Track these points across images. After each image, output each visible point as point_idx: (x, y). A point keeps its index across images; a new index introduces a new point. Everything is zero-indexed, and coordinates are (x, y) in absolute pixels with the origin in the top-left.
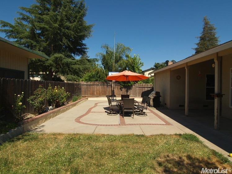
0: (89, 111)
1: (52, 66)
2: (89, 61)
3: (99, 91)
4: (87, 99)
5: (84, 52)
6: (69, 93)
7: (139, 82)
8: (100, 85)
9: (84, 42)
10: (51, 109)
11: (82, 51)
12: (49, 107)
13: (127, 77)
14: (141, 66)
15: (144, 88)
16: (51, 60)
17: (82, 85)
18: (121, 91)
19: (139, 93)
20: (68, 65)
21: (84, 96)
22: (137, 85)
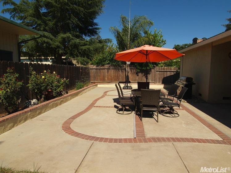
0: (92, 105)
1: (60, 48)
2: (100, 42)
3: (111, 77)
4: (96, 85)
5: (96, 33)
6: (67, 80)
7: (159, 65)
8: (112, 69)
9: (95, 21)
10: (34, 104)
11: (93, 32)
12: (32, 101)
13: (147, 55)
14: (163, 44)
15: (166, 72)
16: (58, 41)
17: (91, 69)
18: (138, 76)
19: (159, 79)
20: (76, 46)
21: (92, 82)
22: (157, 68)
